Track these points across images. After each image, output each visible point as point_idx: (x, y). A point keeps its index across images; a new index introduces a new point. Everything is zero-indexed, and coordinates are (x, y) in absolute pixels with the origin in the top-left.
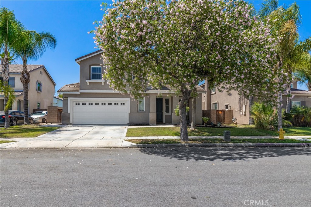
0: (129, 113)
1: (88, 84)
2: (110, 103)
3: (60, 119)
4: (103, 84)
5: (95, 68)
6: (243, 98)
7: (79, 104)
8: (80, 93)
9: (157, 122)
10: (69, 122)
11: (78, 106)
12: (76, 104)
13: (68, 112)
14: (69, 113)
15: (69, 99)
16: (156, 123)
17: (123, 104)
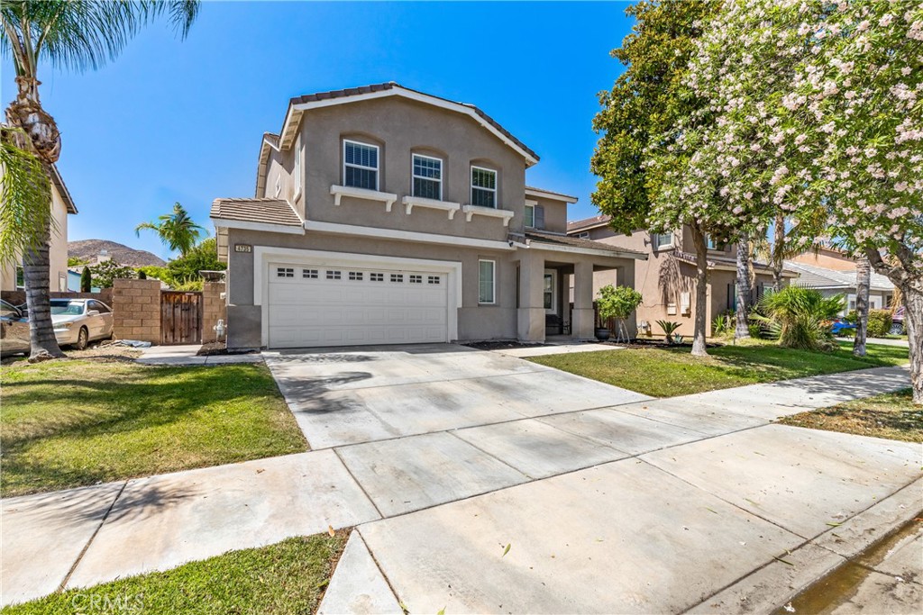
0: (458, 309)
1: (338, 202)
2: (397, 274)
3: (173, 331)
4: (389, 208)
5: (358, 149)
6: (680, 276)
7: (290, 273)
8: (303, 233)
9: (547, 335)
10: (260, 342)
11: (285, 279)
12: (281, 272)
13: (257, 303)
14: (260, 306)
15: (259, 251)
16: (544, 338)
17: (434, 280)
